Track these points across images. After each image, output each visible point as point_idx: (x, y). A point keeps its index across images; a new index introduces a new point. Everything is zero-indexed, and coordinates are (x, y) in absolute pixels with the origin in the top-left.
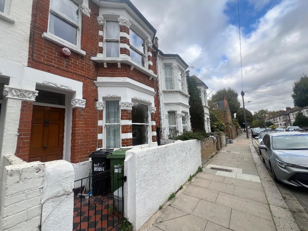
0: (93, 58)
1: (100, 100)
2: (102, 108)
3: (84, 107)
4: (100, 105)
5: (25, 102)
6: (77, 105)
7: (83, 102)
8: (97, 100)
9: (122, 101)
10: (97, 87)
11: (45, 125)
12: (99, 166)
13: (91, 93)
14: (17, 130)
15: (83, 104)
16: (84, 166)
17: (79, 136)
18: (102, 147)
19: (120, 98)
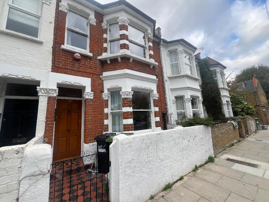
0: (99, 58)
1: (106, 91)
2: (107, 98)
3: (92, 98)
4: (106, 95)
5: (50, 97)
6: (87, 97)
7: (92, 94)
8: (103, 92)
9: (123, 90)
10: (103, 81)
11: (69, 113)
12: (102, 147)
13: (98, 86)
14: (45, 118)
15: (91, 95)
16: (93, 146)
17: (89, 122)
18: (108, 131)
19: (121, 88)
